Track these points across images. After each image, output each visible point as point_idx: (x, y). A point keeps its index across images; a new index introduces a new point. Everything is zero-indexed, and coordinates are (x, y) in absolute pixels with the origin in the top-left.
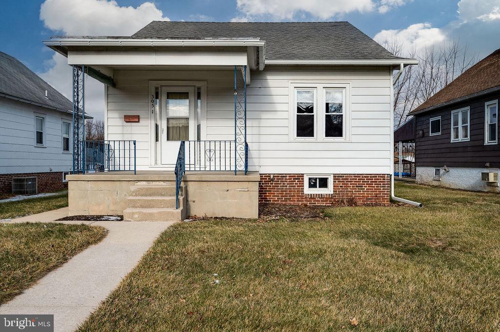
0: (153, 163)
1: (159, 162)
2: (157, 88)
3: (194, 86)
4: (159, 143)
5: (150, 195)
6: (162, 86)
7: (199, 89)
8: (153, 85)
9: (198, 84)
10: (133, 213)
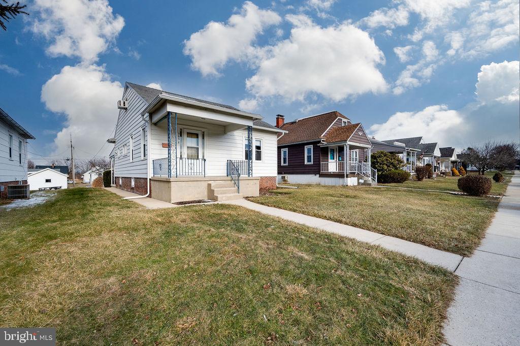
2: (181, 129)
3: (201, 131)
5: (221, 188)
6: (184, 128)
7: (203, 132)
9: (203, 130)
10: (223, 197)
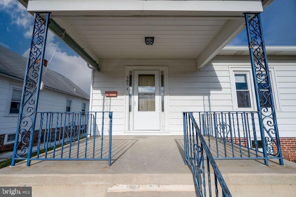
0: (127, 129)
1: (131, 128)
2: (131, 72)
3: (159, 70)
4: (131, 113)
6: (134, 70)
7: (162, 72)
8: (128, 69)
9: (162, 69)
